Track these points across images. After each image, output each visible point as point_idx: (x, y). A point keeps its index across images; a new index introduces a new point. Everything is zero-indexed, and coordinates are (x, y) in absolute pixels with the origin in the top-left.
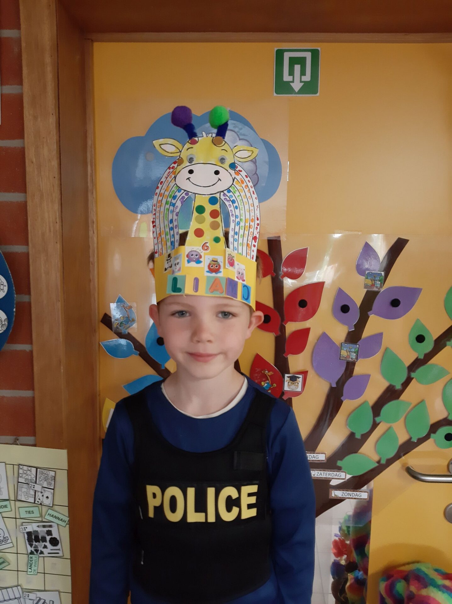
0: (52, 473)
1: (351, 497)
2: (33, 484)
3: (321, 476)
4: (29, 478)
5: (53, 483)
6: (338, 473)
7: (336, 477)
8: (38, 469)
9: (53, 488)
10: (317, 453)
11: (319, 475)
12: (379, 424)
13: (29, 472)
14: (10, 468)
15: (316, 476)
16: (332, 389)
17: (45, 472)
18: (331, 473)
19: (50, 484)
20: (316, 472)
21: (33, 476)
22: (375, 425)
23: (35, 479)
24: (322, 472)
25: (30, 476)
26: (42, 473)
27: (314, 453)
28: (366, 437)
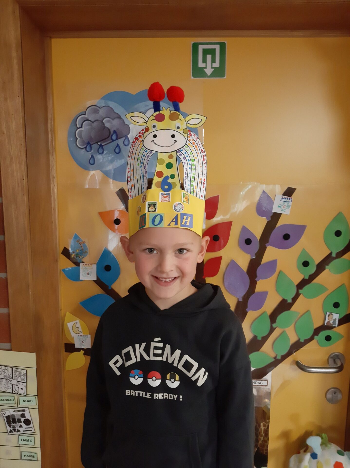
0: (25, 372)
1: (255, 384)
2: (10, 379)
9: (26, 382)
12: (275, 329)
16: (239, 303)
17: (19, 371)
19: (23, 379)
21: (10, 373)
22: (272, 330)
25: (7, 374)
26: (16, 371)
28: (265, 339)
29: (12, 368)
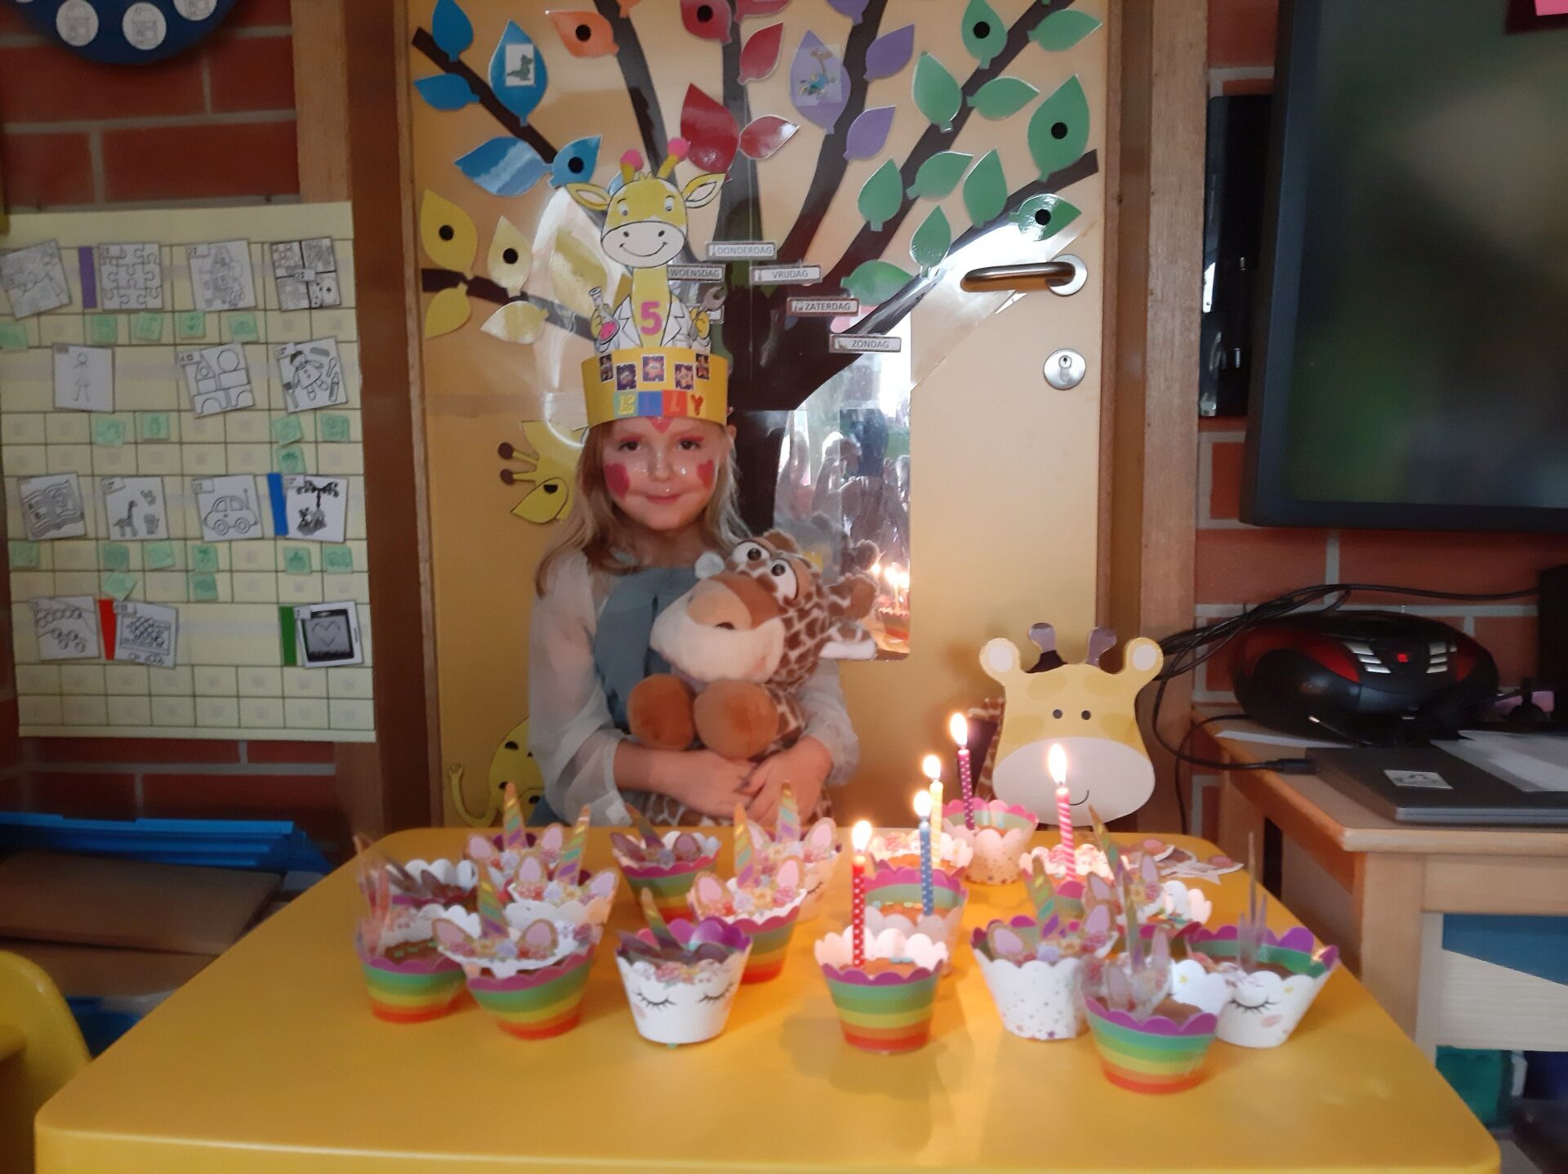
0: (326, 243)
1: (870, 348)
2: (300, 271)
3: (813, 311)
4: (292, 263)
5: (332, 259)
6: (844, 303)
7: (840, 311)
8: (303, 243)
9: (332, 269)
10: (804, 267)
11: (809, 307)
12: (916, 199)
13: (288, 253)
14: (256, 248)
15: (804, 311)
16: (828, 140)
17: (314, 244)
18: (832, 302)
19: (327, 263)
20: (805, 303)
21: (297, 258)
22: (906, 206)
23: (300, 263)
24: (815, 303)
25: (292, 261)
26: (310, 247)
27: (798, 267)
28: (891, 227)
29: (300, 242)
